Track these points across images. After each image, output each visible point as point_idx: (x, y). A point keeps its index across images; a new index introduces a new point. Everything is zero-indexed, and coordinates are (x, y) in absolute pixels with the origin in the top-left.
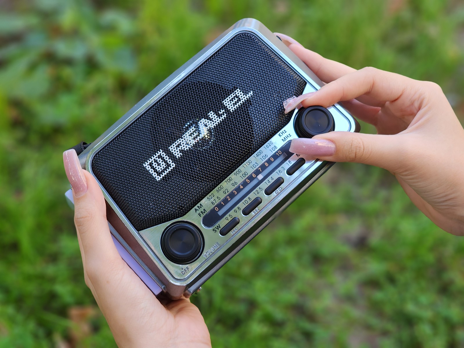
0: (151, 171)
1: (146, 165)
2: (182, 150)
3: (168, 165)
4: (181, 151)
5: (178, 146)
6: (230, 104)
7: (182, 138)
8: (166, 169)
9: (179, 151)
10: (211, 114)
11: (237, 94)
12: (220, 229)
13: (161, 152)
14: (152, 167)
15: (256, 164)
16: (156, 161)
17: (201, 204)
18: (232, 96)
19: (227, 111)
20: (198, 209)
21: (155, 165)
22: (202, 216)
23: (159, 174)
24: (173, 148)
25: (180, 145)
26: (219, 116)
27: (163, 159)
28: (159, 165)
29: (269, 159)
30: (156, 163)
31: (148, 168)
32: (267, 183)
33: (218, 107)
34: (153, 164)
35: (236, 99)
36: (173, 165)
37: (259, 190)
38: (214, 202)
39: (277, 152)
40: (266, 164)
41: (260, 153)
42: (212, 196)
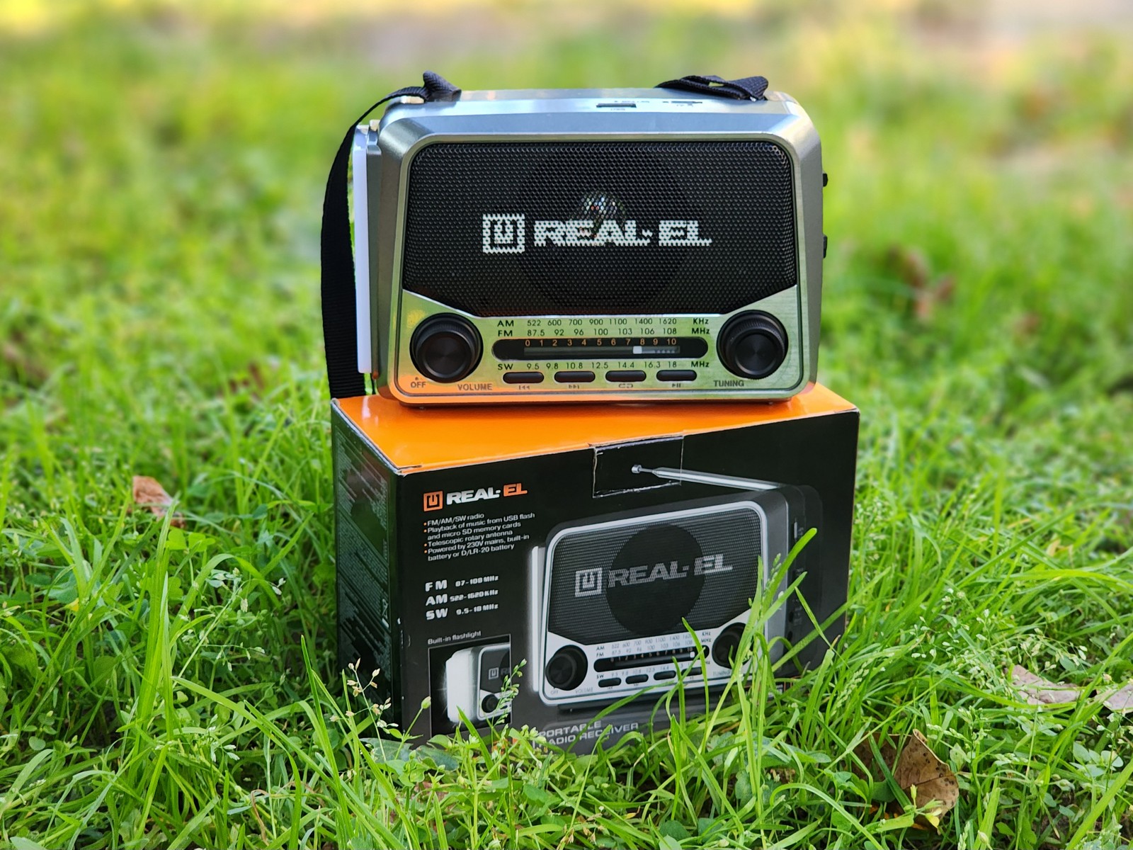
0: (486, 233)
1: (487, 219)
2: (550, 240)
3: (515, 244)
4: (548, 239)
5: (549, 230)
6: (667, 232)
7: (564, 223)
8: (506, 246)
9: (545, 237)
10: (631, 226)
11: (689, 226)
12: (509, 371)
13: (520, 219)
14: (492, 229)
15: (629, 331)
16: (504, 224)
17: (512, 322)
18: (681, 224)
19: (655, 238)
20: (504, 323)
21: (498, 228)
22: (502, 337)
23: (493, 245)
24: (540, 227)
25: (553, 229)
26: (639, 236)
27: (515, 229)
28: (504, 232)
29: (652, 339)
30: (501, 227)
31: (486, 225)
32: (621, 365)
33: (648, 222)
34: (496, 224)
35: (682, 233)
36: (521, 249)
37: (602, 365)
38: (533, 332)
39: (671, 338)
40: (643, 342)
41: (648, 321)
42: (537, 323)
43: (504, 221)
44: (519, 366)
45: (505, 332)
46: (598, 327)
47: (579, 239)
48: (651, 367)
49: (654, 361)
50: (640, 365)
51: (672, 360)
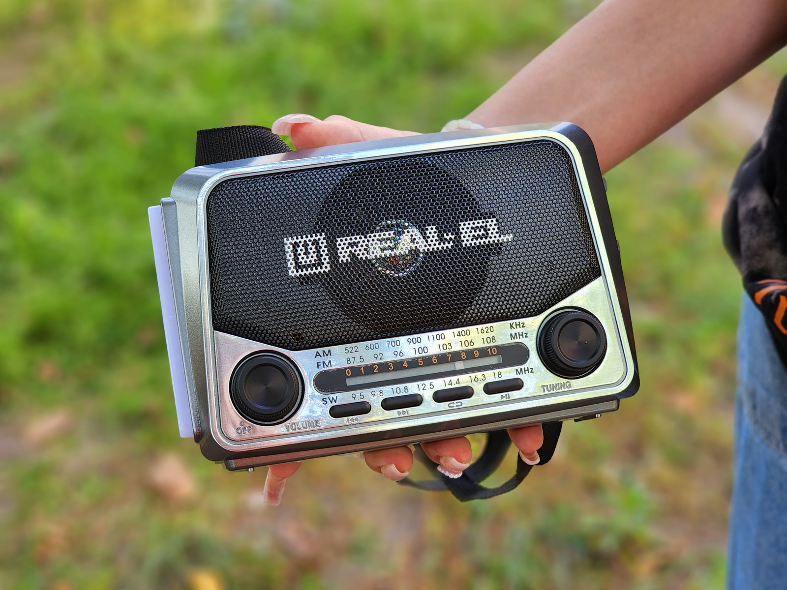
0: (290, 256)
1: (288, 242)
2: (354, 254)
3: (320, 264)
4: (352, 255)
5: (352, 245)
6: (468, 232)
7: (365, 237)
8: (311, 266)
9: (348, 253)
10: (432, 230)
11: (488, 224)
12: (334, 404)
13: (321, 238)
14: (295, 251)
15: (448, 346)
16: (305, 245)
17: (329, 351)
18: (480, 223)
19: (458, 241)
20: (322, 354)
21: (300, 250)
22: (322, 369)
23: (298, 266)
24: (342, 243)
25: (355, 244)
26: (441, 239)
27: (318, 248)
28: (307, 253)
29: (472, 351)
30: (303, 249)
31: (289, 248)
32: (447, 384)
33: (449, 225)
34: (298, 246)
35: (482, 232)
36: (326, 268)
37: (428, 386)
38: (352, 360)
39: (491, 348)
40: (463, 355)
41: (466, 333)
42: (354, 350)
43: (305, 241)
44: (343, 398)
45: (324, 363)
46: (417, 346)
47: (382, 250)
48: (476, 381)
49: (479, 375)
50: (464, 380)
51: (496, 371)
